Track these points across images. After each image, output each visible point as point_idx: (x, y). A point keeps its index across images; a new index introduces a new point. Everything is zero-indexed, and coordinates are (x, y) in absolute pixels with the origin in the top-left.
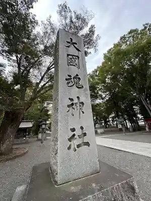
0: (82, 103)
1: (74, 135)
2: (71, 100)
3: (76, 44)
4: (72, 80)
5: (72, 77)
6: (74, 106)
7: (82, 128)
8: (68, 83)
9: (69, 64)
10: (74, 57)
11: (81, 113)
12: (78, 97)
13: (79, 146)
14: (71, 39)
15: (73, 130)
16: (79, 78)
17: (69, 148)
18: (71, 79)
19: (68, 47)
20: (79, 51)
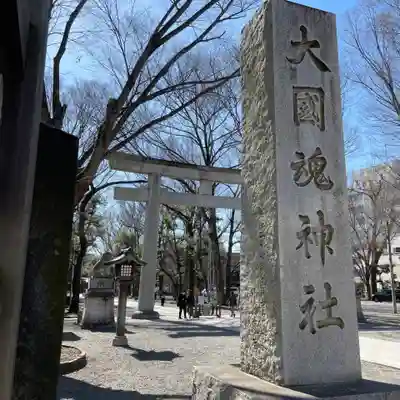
0: (330, 228)
1: (311, 301)
2: (305, 219)
4: (307, 167)
5: (306, 158)
6: (311, 236)
7: (328, 287)
9: (300, 119)
10: (311, 94)
11: (326, 251)
12: (319, 213)
13: (320, 324)
14: (304, 33)
15: (309, 290)
16: (323, 161)
18: (303, 163)
20: (324, 68)
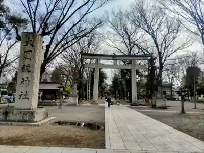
0: (29, 80)
1: (22, 95)
2: (23, 79)
3: (31, 41)
4: (26, 68)
5: (26, 66)
7: (26, 92)
8: (23, 70)
9: (25, 58)
10: (29, 52)
11: (27, 85)
13: (23, 99)
14: (29, 38)
15: (22, 92)
16: (30, 66)
17: (20, 99)
19: (26, 46)
20: (32, 46)
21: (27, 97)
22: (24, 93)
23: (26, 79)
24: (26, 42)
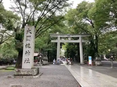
0: (29, 52)
2: (26, 51)
4: (27, 45)
8: (26, 47)
9: (27, 40)
10: (29, 37)
13: (27, 63)
14: (29, 29)
16: (30, 45)
17: (25, 63)
19: (27, 33)
20: (31, 33)
21: (29, 61)
22: (27, 59)
23: (28, 52)
24: (27, 31)
